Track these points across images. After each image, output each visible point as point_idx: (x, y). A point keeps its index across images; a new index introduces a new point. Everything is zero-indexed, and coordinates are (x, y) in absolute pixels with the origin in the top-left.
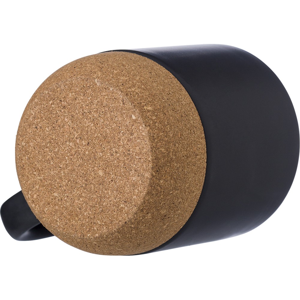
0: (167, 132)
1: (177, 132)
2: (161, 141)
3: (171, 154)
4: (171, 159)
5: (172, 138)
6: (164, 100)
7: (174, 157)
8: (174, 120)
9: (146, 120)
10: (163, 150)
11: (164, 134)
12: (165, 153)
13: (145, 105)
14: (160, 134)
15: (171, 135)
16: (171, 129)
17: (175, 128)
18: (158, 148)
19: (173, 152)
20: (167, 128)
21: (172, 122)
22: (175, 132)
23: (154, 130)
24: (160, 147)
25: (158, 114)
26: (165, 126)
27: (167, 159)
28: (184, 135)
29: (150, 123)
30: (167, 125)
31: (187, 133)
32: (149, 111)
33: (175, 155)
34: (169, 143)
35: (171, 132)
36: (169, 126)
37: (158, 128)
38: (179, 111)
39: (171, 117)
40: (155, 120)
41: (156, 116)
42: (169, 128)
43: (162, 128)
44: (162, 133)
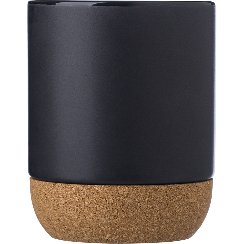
0: (133, 231)
1: (136, 222)
2: (140, 236)
3: (153, 230)
4: (157, 229)
5: (140, 228)
6: (105, 222)
7: (156, 228)
8: (125, 221)
9: (117, 242)
10: (147, 236)
11: (134, 233)
12: (150, 234)
13: (104, 237)
14: (134, 236)
15: (138, 228)
16: (132, 227)
17: (132, 222)
18: (145, 239)
19: (152, 229)
20: (130, 230)
21: (126, 224)
22: (136, 224)
23: (129, 239)
24: (144, 238)
25: (115, 232)
26: (128, 231)
27: (156, 233)
28: (140, 216)
29: (121, 241)
30: (128, 229)
31: (140, 211)
32: (110, 237)
33: (155, 226)
34: (143, 231)
35: (135, 228)
36: (129, 228)
37: (128, 236)
38: (118, 212)
39: (122, 223)
40: (120, 236)
41: (117, 234)
42: (131, 229)
43: (129, 234)
44: (134, 235)
